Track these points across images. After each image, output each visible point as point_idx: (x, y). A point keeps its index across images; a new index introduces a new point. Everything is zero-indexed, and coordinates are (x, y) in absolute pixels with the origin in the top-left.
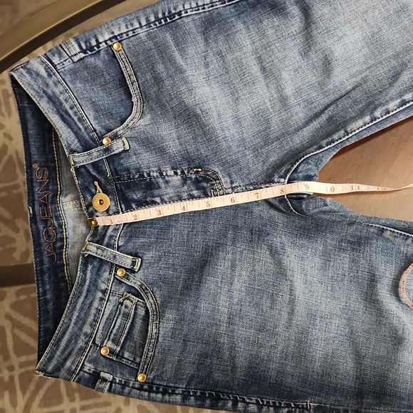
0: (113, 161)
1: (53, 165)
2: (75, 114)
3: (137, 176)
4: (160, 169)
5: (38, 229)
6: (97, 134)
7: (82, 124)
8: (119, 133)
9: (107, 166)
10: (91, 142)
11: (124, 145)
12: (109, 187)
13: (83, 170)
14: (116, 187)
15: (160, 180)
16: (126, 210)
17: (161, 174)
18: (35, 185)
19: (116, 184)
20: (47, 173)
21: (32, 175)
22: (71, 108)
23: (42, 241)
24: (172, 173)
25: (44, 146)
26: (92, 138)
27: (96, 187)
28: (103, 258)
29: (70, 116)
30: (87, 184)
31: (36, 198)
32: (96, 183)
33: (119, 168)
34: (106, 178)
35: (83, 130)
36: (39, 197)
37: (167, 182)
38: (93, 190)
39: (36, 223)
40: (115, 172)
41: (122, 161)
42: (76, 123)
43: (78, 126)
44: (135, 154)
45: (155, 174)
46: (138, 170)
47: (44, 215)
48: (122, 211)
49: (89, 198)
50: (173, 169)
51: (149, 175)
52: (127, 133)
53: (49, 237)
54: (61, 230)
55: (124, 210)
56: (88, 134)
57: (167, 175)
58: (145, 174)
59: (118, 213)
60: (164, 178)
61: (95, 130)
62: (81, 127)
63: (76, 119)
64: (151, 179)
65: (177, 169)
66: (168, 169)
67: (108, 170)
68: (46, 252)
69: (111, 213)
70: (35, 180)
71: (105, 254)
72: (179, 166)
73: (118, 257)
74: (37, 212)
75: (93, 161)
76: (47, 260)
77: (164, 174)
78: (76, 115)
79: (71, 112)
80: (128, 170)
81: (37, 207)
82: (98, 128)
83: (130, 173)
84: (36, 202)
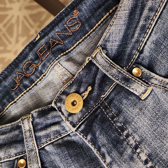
0: (119, 93)
1: (87, 28)
2: (147, 18)
3: (119, 124)
4: (140, 143)
5: (27, 55)
6: (139, 57)
7: (140, 34)
8: (153, 81)
9: (110, 90)
10: (126, 57)
11: (144, 93)
12: (92, 102)
13: (94, 69)
14: (97, 110)
15: (129, 151)
16: (82, 132)
17: (136, 147)
18: (60, 25)
19: (99, 107)
20: (77, 28)
21: (66, 16)
22: (151, 10)
23: (21, 66)
24: (144, 157)
25: (99, 7)
26: (131, 55)
27: (86, 90)
28: (25, 141)
29: (141, 14)
30: (84, 80)
31: (50, 35)
32: (90, 88)
33: (116, 103)
34: (99, 95)
35: (134, 40)
36: (52, 37)
37: (132, 159)
38: (82, 90)
39: (31, 50)
40: (110, 101)
41: (125, 101)
42: (136, 27)
43: (134, 31)
44: (141, 109)
45: (132, 142)
46: (126, 122)
47: (41, 52)
48: (78, 129)
49: (73, 90)
50: (149, 156)
51: (128, 136)
52: (158, 90)
53: (27, 69)
54: (38, 75)
55: (80, 130)
56: (133, 48)
57: (139, 154)
58: (126, 132)
59: (74, 126)
60: (134, 153)
61: (141, 52)
62: (136, 35)
63: (141, 23)
64: (125, 140)
65: (152, 160)
66: (145, 151)
67: (107, 93)
68: (15, 75)
69: (70, 119)
70: (63, 22)
71: (29, 140)
72: (155, 161)
73: (33, 153)
74: (39, 45)
75: (107, 73)
76: (10, 81)
77: (138, 151)
78: (145, 20)
79: (146, 12)
80: (120, 112)
81: (43, 41)
82: (146, 53)
83: (118, 115)
84: (46, 38)
